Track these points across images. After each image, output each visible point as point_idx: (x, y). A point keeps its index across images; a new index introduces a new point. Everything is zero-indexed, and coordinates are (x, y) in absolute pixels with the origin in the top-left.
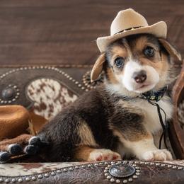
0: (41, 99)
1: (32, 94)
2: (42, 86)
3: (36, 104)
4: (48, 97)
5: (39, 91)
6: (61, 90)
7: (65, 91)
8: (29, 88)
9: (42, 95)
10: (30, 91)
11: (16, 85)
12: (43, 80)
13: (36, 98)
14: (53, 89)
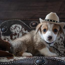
0: (15, 31)
1: (12, 30)
2: (16, 27)
4: (17, 31)
5: (14, 29)
7: (23, 29)
8: (11, 27)
10: (11, 29)
12: (16, 25)
13: (14, 31)
14: (19, 28)
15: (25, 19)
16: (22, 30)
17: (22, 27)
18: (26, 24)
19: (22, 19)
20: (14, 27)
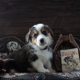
0: (12, 48)
1: (9, 47)
2: (12, 44)
3: (10, 50)
4: (14, 48)
5: (11, 46)
6: (18, 46)
7: (20, 46)
8: (8, 45)
9: (12, 47)
10: (8, 46)
11: (3, 43)
12: (12, 42)
13: (10, 48)
14: (16, 45)
15: (20, 36)
16: (18, 47)
17: (19, 44)
18: (22, 41)
19: (18, 36)
20: (11, 45)
